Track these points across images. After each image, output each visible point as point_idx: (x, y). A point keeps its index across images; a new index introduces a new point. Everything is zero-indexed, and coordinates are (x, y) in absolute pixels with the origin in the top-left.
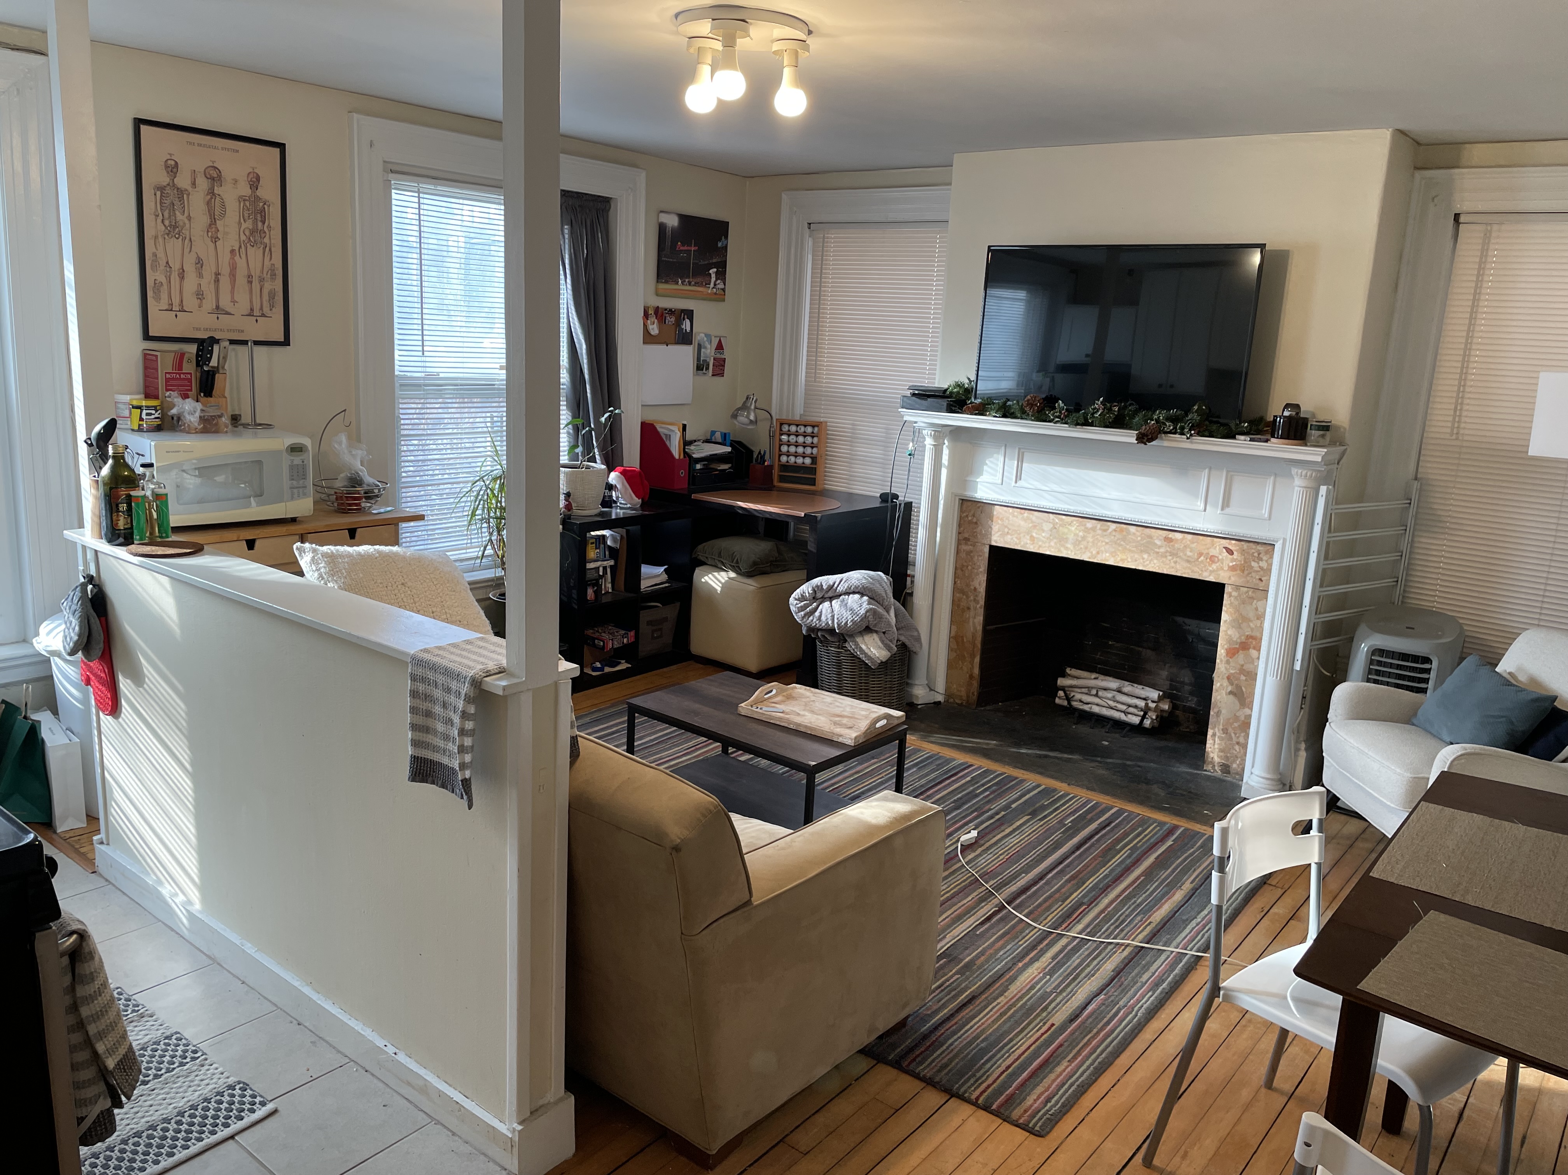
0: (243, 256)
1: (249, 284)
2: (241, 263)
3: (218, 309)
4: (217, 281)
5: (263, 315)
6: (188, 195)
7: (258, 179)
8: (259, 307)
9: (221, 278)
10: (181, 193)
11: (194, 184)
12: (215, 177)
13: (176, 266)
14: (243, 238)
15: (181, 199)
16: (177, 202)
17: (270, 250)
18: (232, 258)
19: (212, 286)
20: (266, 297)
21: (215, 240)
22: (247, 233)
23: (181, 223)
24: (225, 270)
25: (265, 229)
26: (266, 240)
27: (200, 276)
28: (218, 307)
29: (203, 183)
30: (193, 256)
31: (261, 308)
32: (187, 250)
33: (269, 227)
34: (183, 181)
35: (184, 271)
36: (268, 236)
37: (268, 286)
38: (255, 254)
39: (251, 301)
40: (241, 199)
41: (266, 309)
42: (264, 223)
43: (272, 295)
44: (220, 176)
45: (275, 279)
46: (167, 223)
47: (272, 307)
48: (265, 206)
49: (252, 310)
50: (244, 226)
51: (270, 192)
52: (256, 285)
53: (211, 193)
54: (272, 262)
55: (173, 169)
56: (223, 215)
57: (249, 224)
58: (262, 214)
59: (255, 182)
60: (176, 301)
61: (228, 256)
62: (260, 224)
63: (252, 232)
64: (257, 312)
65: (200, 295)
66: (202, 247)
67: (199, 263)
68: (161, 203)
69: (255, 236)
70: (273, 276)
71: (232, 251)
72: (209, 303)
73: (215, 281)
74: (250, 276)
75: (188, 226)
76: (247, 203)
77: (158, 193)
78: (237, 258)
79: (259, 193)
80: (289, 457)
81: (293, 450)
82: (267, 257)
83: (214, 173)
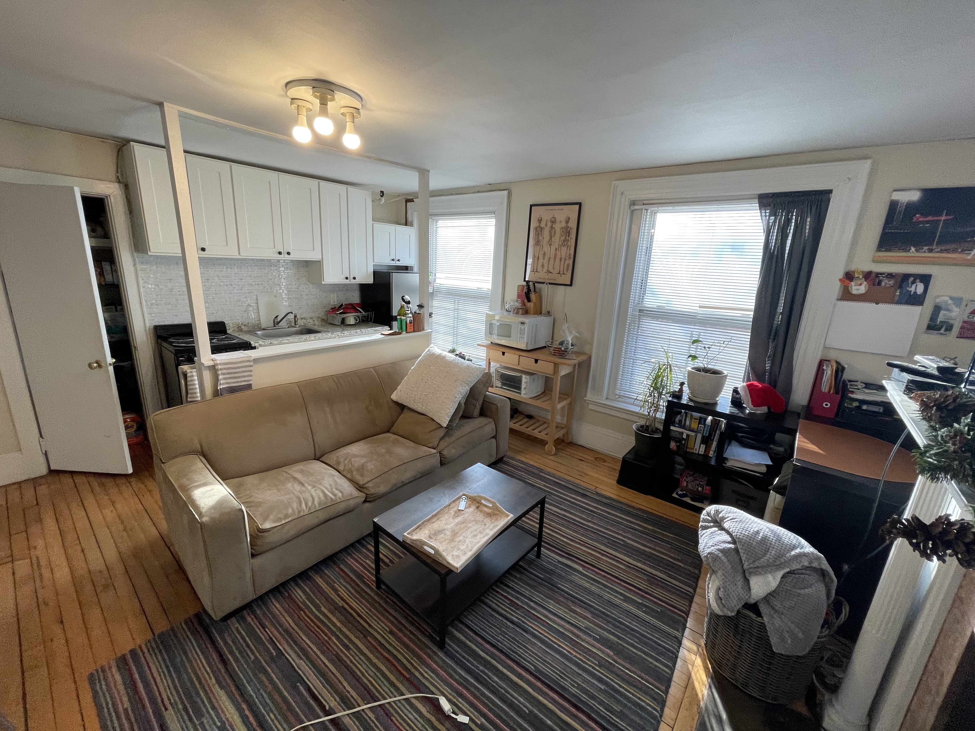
0: (560, 251)
1: (560, 261)
2: (559, 253)
3: (549, 272)
4: (549, 260)
5: (564, 274)
6: (544, 229)
9: (551, 259)
10: (542, 229)
11: (546, 225)
12: (553, 221)
13: (537, 256)
14: (560, 243)
15: (541, 231)
16: (540, 233)
17: (570, 247)
18: (556, 252)
19: (547, 263)
20: (565, 266)
21: (551, 245)
22: (562, 241)
23: (540, 240)
24: (552, 256)
25: (569, 239)
26: (569, 244)
27: (544, 259)
28: (548, 271)
29: (549, 224)
30: (542, 252)
31: (563, 271)
32: (541, 250)
33: (571, 238)
34: (543, 225)
35: (539, 257)
36: (570, 242)
37: (567, 262)
38: (564, 249)
39: (560, 268)
40: (562, 228)
41: (565, 272)
42: (569, 237)
43: (568, 266)
44: (555, 221)
46: (536, 240)
47: (567, 270)
48: (571, 230)
49: (560, 271)
50: (561, 238)
51: (573, 224)
52: (562, 263)
53: (552, 227)
54: (570, 252)
55: (540, 221)
56: (555, 235)
57: (563, 238)
58: (569, 233)
59: (568, 220)
60: (535, 269)
61: (554, 251)
62: (567, 237)
63: (564, 241)
64: (561, 273)
65: (543, 266)
66: (546, 248)
67: (544, 254)
68: (535, 233)
69: (565, 243)
70: (570, 258)
71: (556, 249)
72: (545, 269)
74: (561, 258)
75: (542, 241)
76: (564, 230)
77: (535, 230)
78: (557, 252)
79: (569, 225)
80: (520, 326)
81: (522, 323)
82: (568, 251)
83: (553, 220)
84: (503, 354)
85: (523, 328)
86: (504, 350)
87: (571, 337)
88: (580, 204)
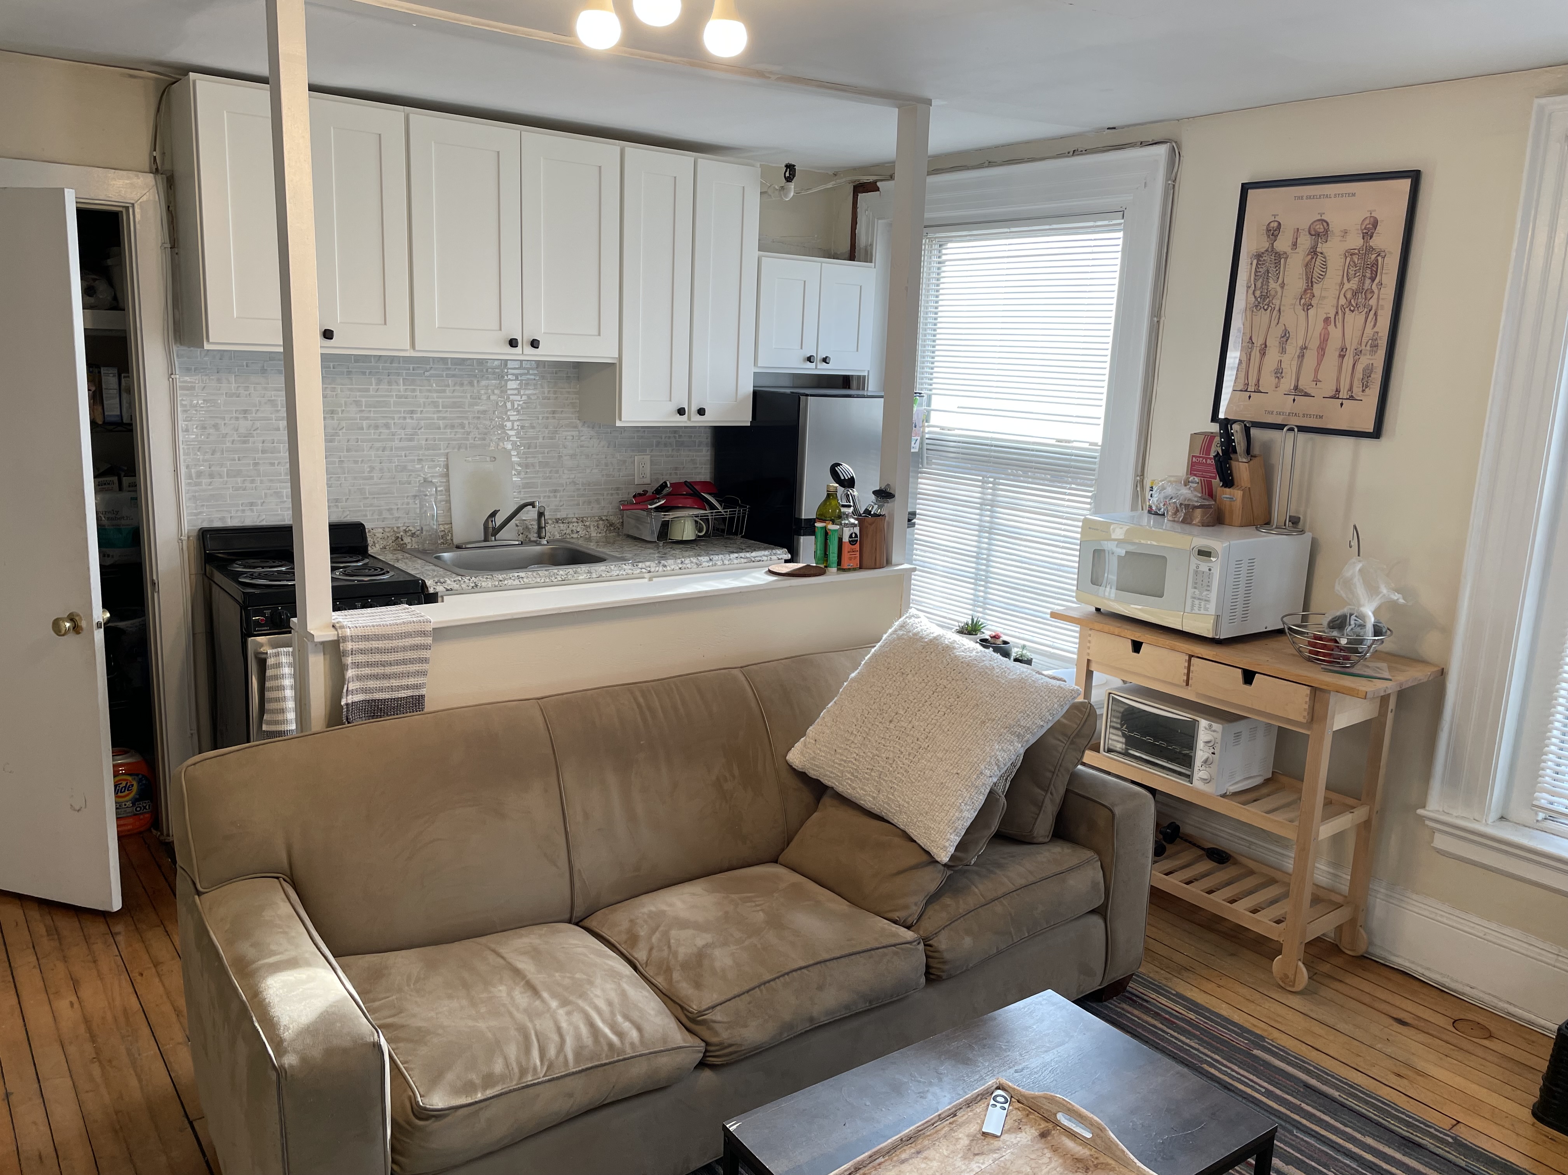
0: (1339, 325)
1: (1341, 359)
2: (1335, 333)
3: (1298, 391)
4: (1302, 356)
5: (1351, 398)
6: (1286, 258)
7: (1375, 224)
8: (1347, 387)
9: (1307, 353)
10: (1279, 257)
11: (1295, 245)
12: (1320, 232)
13: (1258, 342)
14: (1343, 301)
15: (1277, 264)
16: (1272, 269)
17: (1376, 314)
18: (1325, 328)
19: (1295, 363)
20: (1359, 374)
21: (1308, 307)
22: (1349, 296)
23: (1273, 293)
24: (1314, 344)
25: (1374, 287)
26: (1373, 302)
27: (1283, 351)
28: (1296, 388)
29: (1305, 242)
30: (1281, 327)
31: (1351, 389)
32: (1274, 323)
33: (1380, 283)
34: (1282, 244)
35: (1266, 346)
36: (1375, 296)
37: (1364, 361)
38: (1354, 320)
39: (1338, 380)
40: (1350, 253)
41: (1357, 390)
42: (1373, 281)
43: (1368, 373)
44: (1326, 231)
45: (1376, 352)
46: (1258, 293)
47: (1365, 386)
48: (1379, 258)
49: (1338, 391)
50: (1347, 286)
51: (1389, 239)
52: (1348, 361)
53: (1314, 252)
54: (1376, 329)
55: (1273, 232)
56: (1322, 277)
57: (1354, 284)
58: (1374, 269)
59: (1370, 229)
60: (1252, 381)
61: (1320, 325)
62: (1368, 281)
63: (1355, 294)
64: (1344, 394)
65: (1279, 373)
66: (1292, 318)
67: (1285, 336)
68: (1256, 271)
69: (1358, 298)
70: (1375, 346)
71: (1327, 320)
72: (1287, 383)
73: (1299, 357)
74: (1344, 349)
75: (1279, 294)
76: (1355, 258)
77: (1255, 262)
78: (1331, 328)
79: (1372, 243)
80: (1195, 561)
81: (1201, 553)
82: (1370, 324)
83: (1320, 228)
84: (1137, 646)
85: (1204, 567)
86: (1139, 635)
87: (1375, 604)
88: (1415, 177)
